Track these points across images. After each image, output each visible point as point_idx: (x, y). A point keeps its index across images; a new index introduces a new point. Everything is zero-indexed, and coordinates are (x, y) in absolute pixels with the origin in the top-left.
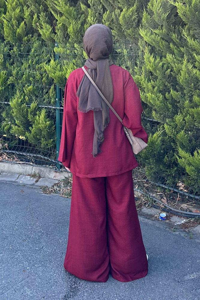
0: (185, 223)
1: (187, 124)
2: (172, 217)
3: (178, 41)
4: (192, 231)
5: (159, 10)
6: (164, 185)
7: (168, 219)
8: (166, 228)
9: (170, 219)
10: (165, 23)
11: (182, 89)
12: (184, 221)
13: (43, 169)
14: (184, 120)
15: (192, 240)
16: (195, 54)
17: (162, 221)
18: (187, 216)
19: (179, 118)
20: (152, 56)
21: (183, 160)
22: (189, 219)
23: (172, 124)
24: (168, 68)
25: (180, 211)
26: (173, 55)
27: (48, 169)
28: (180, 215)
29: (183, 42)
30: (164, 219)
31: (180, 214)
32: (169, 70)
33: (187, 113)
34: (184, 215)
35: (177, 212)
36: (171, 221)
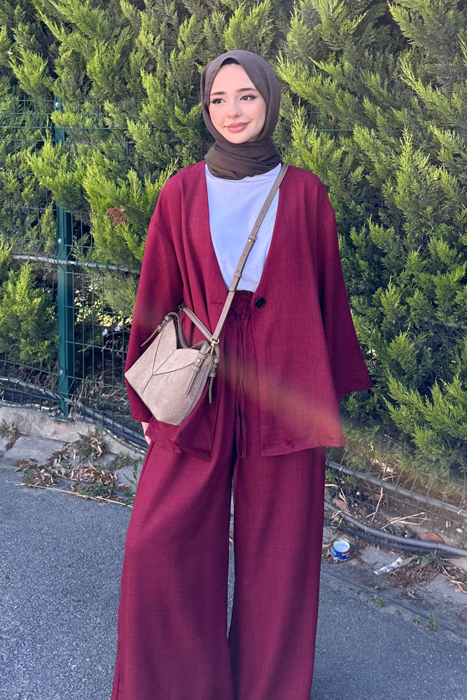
0: (402, 567)
2: (363, 548)
3: (385, 92)
4: (425, 595)
5: (336, 8)
6: (342, 465)
7: (355, 557)
9: (360, 554)
10: (349, 46)
11: (397, 219)
12: (398, 562)
13: (24, 413)
14: (402, 303)
15: (436, 633)
16: (432, 128)
17: (339, 562)
18: (406, 548)
19: (390, 297)
20: (314, 134)
21: (404, 411)
22: (411, 559)
23: (369, 312)
24: (356, 164)
25: (386, 535)
26: (370, 129)
27: (38, 415)
28: (386, 546)
29: (398, 94)
30: (344, 557)
31: (386, 542)
32: (360, 170)
33: (412, 282)
34: (396, 545)
35: (376, 537)
36: (363, 562)
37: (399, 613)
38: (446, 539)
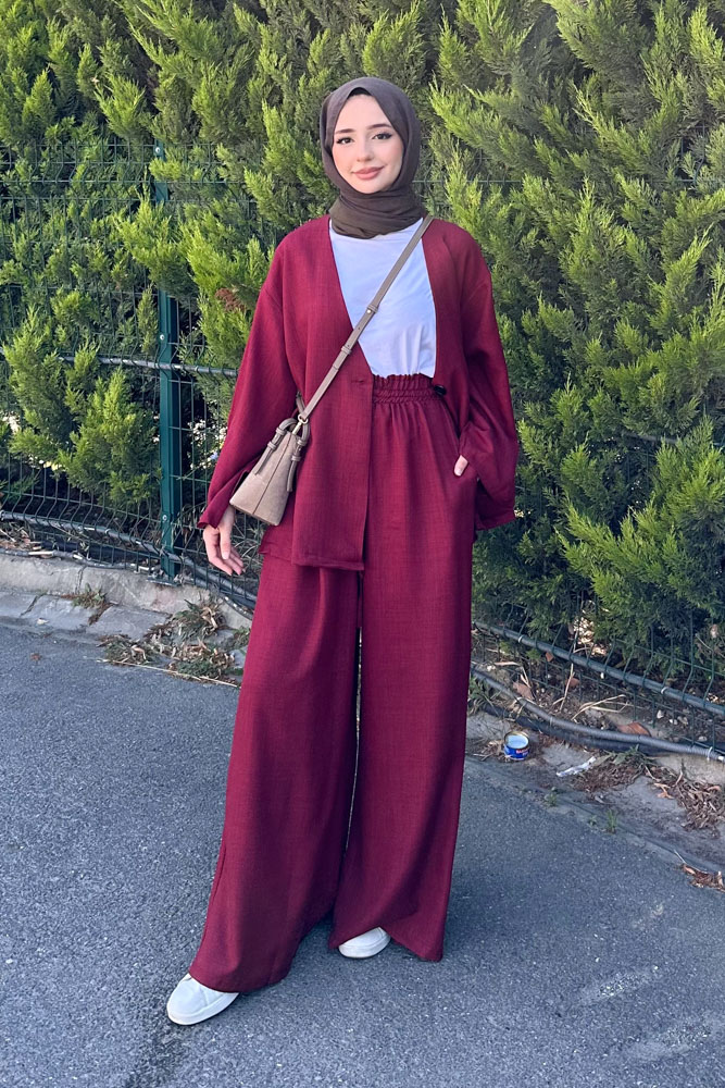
0: (595, 768)
1: (596, 421)
2: (547, 746)
3: (561, 128)
4: (618, 800)
5: (494, 21)
6: (522, 633)
7: (535, 756)
8: (526, 791)
9: (543, 753)
10: (516, 71)
11: (579, 298)
12: (589, 762)
14: (585, 407)
15: (614, 836)
16: (620, 177)
17: (512, 761)
18: (600, 743)
19: (567, 400)
20: (474, 185)
21: (584, 549)
22: (607, 757)
23: (545, 421)
24: (529, 225)
25: (575, 727)
26: (544, 179)
28: (576, 742)
29: (577, 134)
30: (520, 756)
31: (576, 737)
32: (533, 233)
33: (598, 382)
34: (588, 740)
35: (565, 730)
36: (544, 762)
37: (572, 813)
38: (653, 732)
